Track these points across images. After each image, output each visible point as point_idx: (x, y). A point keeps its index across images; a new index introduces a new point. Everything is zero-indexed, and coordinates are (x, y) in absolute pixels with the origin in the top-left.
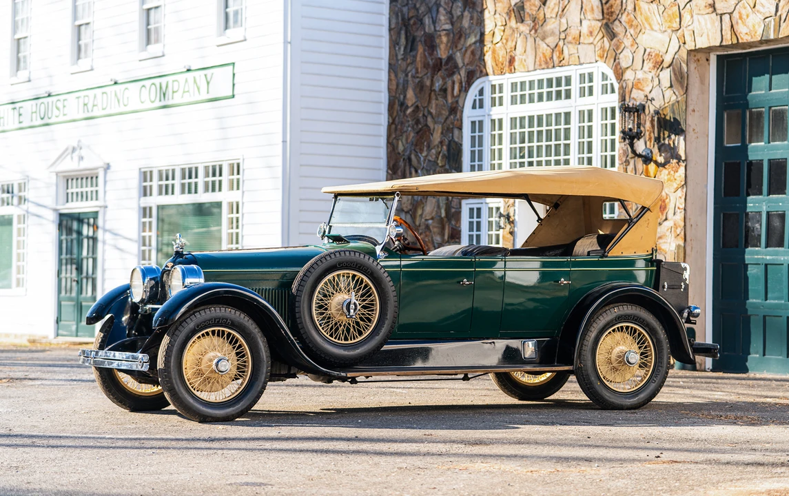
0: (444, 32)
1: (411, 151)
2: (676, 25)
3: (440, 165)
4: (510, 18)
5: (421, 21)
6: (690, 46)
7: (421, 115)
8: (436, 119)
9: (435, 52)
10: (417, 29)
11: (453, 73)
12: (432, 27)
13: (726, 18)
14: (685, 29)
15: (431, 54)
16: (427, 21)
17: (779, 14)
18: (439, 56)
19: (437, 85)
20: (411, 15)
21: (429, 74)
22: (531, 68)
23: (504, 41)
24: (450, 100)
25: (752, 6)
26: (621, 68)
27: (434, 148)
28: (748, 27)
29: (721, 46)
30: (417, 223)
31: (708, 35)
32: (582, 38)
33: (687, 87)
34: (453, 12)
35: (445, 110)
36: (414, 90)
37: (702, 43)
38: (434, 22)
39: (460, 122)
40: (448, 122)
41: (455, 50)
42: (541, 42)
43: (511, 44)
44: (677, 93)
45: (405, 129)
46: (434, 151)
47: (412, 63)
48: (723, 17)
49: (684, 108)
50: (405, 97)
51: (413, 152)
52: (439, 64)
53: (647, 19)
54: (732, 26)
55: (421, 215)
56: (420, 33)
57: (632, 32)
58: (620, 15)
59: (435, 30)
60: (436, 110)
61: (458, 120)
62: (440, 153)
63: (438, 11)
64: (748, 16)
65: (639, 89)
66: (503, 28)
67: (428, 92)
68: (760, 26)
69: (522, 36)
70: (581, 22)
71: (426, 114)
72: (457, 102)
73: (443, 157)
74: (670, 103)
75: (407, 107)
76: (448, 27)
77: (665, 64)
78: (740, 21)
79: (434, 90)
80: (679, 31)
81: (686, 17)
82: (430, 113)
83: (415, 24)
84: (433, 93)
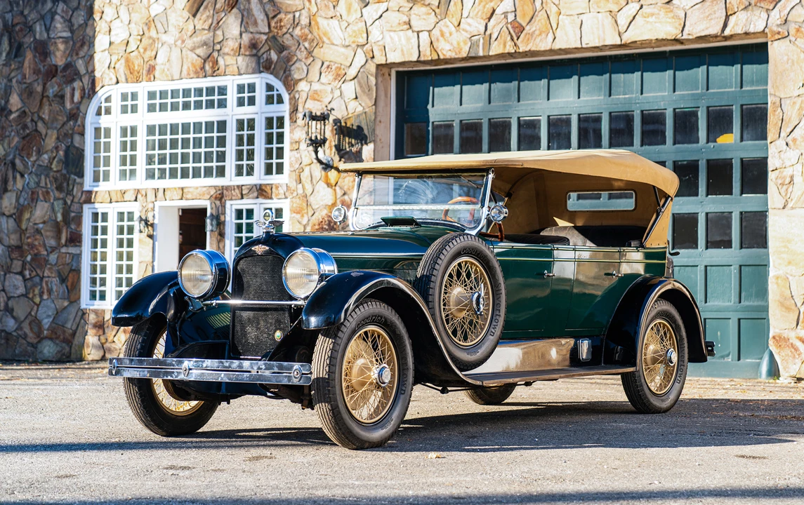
0: (61, 40)
1: (15, 156)
2: (363, 41)
3: (55, 169)
4: (149, 29)
5: (31, 29)
6: (380, 59)
7: (29, 120)
8: (49, 125)
9: (49, 59)
10: (25, 36)
11: (73, 80)
12: (46, 35)
13: (424, 36)
14: (373, 45)
15: (44, 61)
16: (38, 28)
17: (488, 33)
18: (54, 63)
19: (51, 91)
20: (16, 21)
21: (40, 81)
22: (177, 76)
23: (141, 50)
24: (68, 105)
25: (456, 24)
26: (292, 80)
27: (46, 152)
28: (452, 44)
29: (418, 61)
30: (24, 227)
31: (402, 50)
32: (242, 50)
33: (376, 99)
34: (73, 20)
35: (62, 116)
36: (20, 95)
37: (394, 57)
38: (48, 30)
39: (81, 128)
40: (67, 127)
41: (75, 58)
42: (189, 52)
43: (150, 54)
44: (363, 104)
45: (7, 133)
46: (46, 156)
47: (17, 69)
48: (420, 34)
49: (373, 117)
50: (7, 101)
51: (17, 156)
52: (54, 71)
53: (325, 34)
54: (431, 43)
55: (29, 219)
56: (28, 40)
57: (307, 44)
58: (291, 30)
59: (49, 38)
60: (49, 115)
61: (79, 126)
62: (54, 158)
63: (53, 19)
64: (451, 34)
65: (315, 99)
66: (139, 37)
67: (38, 98)
68: (466, 44)
69: (165, 46)
70: (241, 35)
71: (36, 118)
72: (78, 108)
73: (58, 162)
74: (355, 114)
75: (11, 112)
76: (67, 34)
77: (348, 77)
78: (441, 39)
79: (48, 97)
80: (367, 46)
81: (375, 34)
82: (41, 118)
83: (21, 30)
84: (45, 99)
